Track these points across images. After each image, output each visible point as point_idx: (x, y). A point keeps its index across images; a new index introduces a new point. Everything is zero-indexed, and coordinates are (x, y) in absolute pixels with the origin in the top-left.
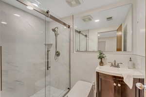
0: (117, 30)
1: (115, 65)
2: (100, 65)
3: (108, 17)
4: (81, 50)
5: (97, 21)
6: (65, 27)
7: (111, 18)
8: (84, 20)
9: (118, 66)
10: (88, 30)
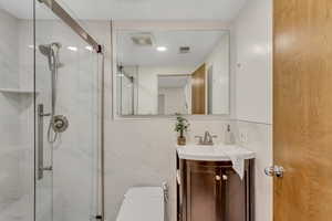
0: (194, 75)
1: (206, 141)
2: (180, 144)
3: (184, 46)
4: (140, 113)
5: (162, 49)
6: (90, 48)
7: (188, 49)
8: (136, 41)
9: (210, 143)
10: (137, 67)
